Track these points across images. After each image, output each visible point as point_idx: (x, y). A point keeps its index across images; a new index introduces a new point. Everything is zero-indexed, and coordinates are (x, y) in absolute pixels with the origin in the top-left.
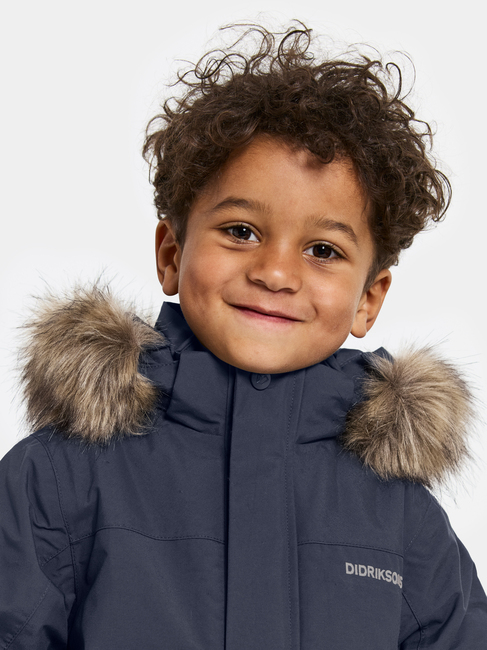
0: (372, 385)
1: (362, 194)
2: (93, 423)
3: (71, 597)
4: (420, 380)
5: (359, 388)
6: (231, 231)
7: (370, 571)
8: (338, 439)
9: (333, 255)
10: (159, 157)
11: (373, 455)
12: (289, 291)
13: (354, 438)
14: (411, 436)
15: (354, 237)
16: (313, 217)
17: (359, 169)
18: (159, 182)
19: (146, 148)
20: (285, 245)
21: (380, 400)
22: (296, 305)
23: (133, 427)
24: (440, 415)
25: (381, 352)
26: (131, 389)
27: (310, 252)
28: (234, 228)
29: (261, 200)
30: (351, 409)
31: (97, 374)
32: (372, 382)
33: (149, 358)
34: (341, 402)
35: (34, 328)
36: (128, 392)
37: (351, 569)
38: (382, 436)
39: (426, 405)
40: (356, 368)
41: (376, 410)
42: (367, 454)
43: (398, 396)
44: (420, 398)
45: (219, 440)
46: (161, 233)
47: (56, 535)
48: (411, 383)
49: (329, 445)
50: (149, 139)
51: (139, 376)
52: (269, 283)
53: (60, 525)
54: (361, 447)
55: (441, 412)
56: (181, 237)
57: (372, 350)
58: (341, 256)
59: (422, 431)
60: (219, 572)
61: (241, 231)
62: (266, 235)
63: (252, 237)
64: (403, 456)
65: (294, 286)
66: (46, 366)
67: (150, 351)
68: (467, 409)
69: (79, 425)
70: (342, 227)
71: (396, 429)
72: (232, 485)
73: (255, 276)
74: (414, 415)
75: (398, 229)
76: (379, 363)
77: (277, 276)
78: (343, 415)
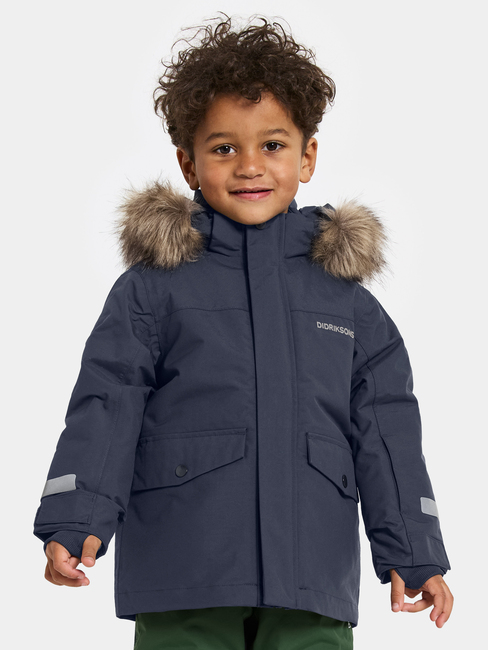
0: (324, 224)
1: (283, 109)
2: (169, 257)
3: (157, 354)
4: (351, 219)
5: (316, 226)
6: (219, 151)
7: (330, 327)
8: (307, 256)
9: (278, 147)
10: (165, 113)
11: (329, 264)
12: (260, 175)
13: (317, 255)
14: (350, 250)
15: (287, 133)
16: (261, 132)
17: (278, 97)
18: (172, 130)
19: (156, 109)
20: (251, 151)
21: (330, 231)
22: (266, 182)
23: (190, 257)
24: (365, 237)
25: (328, 206)
26: (189, 236)
27: (266, 148)
28: (220, 148)
29: (230, 131)
30: (314, 237)
31: (169, 229)
32: (324, 222)
33: (195, 219)
34: (307, 233)
35: (125, 209)
36: (187, 238)
37: (320, 325)
38: (333, 253)
39: (356, 233)
40: (314, 216)
41: (328, 237)
42: (326, 264)
43: (340, 229)
44: (352, 229)
45: (240, 260)
46: (180, 155)
47: (148, 317)
48: (346, 221)
49: (303, 260)
50: (157, 103)
51: (192, 229)
52: (248, 175)
53: (150, 311)
54: (322, 260)
55: (365, 236)
56: (192, 158)
57: (323, 205)
58: (284, 146)
59: (355, 247)
60: (248, 327)
61: (225, 149)
62: (239, 148)
63: (232, 151)
64: (346, 263)
65: (261, 173)
66: (136, 229)
67: (195, 215)
68: (381, 234)
69: (160, 260)
70: (279, 131)
71: (341, 248)
72: (250, 280)
73: (239, 173)
74: (350, 240)
75: (311, 118)
76: (327, 212)
77: (252, 169)
78: (309, 241)
